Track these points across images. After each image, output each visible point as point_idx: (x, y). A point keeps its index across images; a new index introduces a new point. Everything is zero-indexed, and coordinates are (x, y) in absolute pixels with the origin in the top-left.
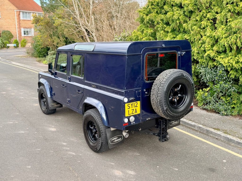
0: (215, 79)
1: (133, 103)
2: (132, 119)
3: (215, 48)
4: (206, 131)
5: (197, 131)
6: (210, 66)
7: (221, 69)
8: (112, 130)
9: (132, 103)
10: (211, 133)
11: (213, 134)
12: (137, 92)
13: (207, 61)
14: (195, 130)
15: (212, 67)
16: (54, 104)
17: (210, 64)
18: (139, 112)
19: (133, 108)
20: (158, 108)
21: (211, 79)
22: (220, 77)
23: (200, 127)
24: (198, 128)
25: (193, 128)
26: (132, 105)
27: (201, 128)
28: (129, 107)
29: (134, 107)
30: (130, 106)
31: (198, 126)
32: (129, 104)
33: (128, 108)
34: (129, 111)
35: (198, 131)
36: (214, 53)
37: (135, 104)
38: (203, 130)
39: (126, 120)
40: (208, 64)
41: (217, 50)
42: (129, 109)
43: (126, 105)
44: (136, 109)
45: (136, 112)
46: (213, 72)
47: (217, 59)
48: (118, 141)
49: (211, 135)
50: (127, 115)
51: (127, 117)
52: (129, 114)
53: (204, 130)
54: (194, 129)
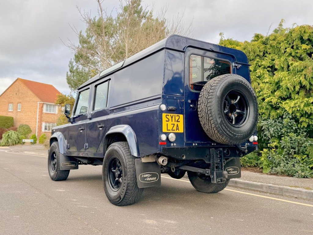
0: (282, 132)
1: (174, 115)
2: (172, 137)
3: (277, 93)
4: (279, 190)
5: (266, 193)
6: (273, 116)
7: (287, 117)
8: (143, 162)
9: (172, 115)
10: (287, 192)
11: (290, 192)
12: (179, 101)
13: (269, 111)
14: (263, 192)
15: (275, 118)
16: (67, 163)
17: (273, 113)
18: (181, 130)
19: (173, 122)
20: (209, 121)
21: (276, 133)
22: (288, 129)
23: (270, 186)
24: (266, 187)
25: (259, 189)
26: (172, 118)
27: (271, 188)
28: (169, 119)
29: (175, 122)
30: (169, 117)
31: (267, 185)
32: (168, 115)
33: (167, 121)
34: (167, 124)
35: (268, 193)
36: (276, 98)
37: (177, 118)
38: (274, 189)
39: (164, 137)
40: (270, 114)
41: (280, 96)
42: (167, 123)
43: (164, 115)
44: (177, 125)
45: (177, 129)
46: (277, 123)
47: (281, 105)
48: (151, 181)
49: (287, 194)
50: (164, 130)
51: (165, 133)
52: (168, 130)
53: (276, 190)
54: (262, 190)
